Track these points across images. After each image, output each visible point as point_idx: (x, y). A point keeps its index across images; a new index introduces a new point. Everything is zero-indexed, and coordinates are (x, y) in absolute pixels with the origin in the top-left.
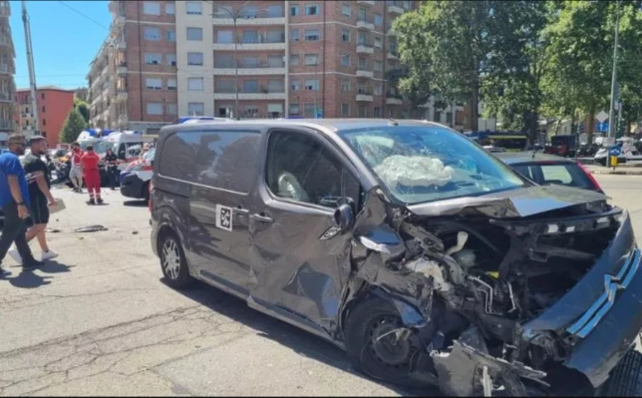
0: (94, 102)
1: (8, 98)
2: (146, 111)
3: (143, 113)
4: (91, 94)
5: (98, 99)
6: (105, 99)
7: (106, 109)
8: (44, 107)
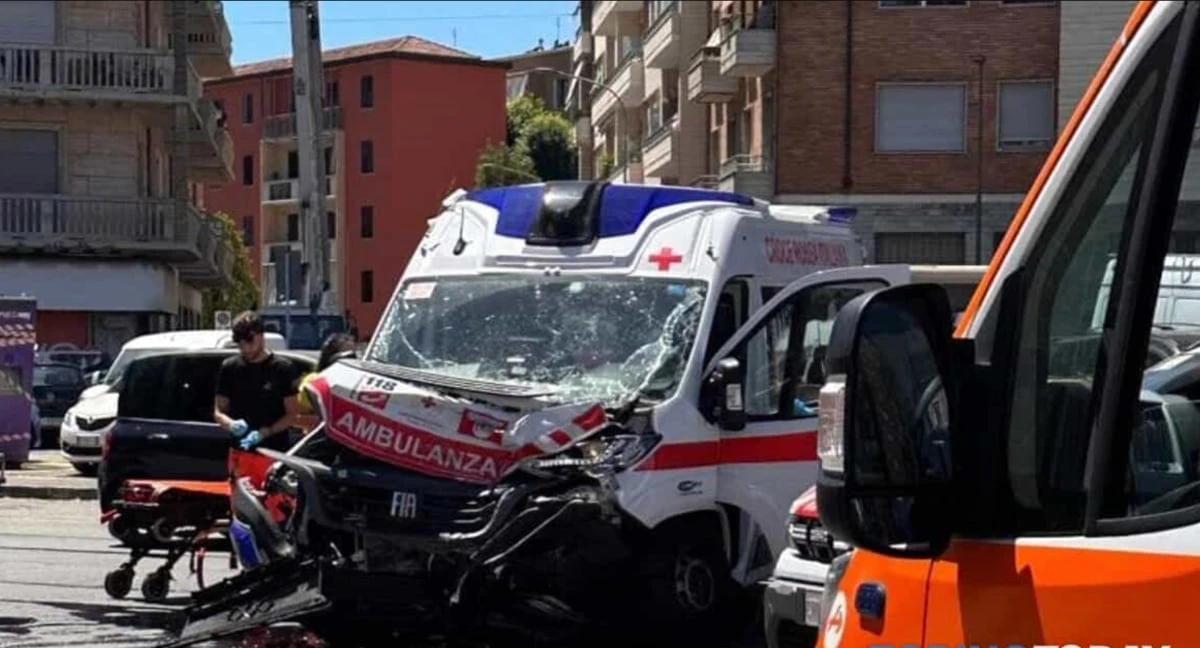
0: (599, 109)
1: (168, 83)
2: (871, 138)
3: (857, 144)
4: (590, 69)
5: (622, 83)
6: (654, 81)
7: (658, 133)
8: (367, 147)
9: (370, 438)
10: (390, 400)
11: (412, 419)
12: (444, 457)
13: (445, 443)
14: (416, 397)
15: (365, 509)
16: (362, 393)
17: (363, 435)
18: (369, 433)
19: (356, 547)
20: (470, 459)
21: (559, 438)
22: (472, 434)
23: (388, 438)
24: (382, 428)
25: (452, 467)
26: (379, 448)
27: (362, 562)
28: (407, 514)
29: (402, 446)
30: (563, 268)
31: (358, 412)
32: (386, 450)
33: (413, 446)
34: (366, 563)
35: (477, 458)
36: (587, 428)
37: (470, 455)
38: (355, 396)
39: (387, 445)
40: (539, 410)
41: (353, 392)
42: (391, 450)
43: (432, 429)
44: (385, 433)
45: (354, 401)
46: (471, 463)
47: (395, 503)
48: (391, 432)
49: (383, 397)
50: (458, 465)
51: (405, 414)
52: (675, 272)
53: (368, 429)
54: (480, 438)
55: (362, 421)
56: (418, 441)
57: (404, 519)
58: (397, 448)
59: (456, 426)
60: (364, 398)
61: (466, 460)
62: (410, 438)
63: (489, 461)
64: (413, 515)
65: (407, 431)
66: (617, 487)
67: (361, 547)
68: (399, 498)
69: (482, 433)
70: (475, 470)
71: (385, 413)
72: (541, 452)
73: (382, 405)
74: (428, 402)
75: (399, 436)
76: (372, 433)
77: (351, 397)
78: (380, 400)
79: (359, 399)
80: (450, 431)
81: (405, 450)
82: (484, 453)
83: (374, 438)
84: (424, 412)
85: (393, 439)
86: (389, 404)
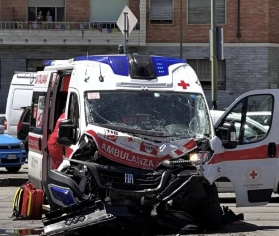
9: (112, 154)
10: (118, 138)
11: (125, 146)
12: (136, 160)
13: (137, 155)
14: (126, 137)
15: (112, 180)
16: (108, 136)
17: (110, 152)
18: (112, 151)
19: (106, 196)
20: (145, 161)
21: (178, 152)
22: (145, 151)
23: (118, 153)
24: (116, 150)
25: (140, 164)
26: (115, 157)
27: (109, 201)
28: (130, 183)
29: (123, 156)
30: (148, 87)
31: (108, 144)
32: (117, 158)
33: (126, 156)
34: (111, 201)
35: (146, 160)
36: (189, 148)
37: (144, 159)
38: (106, 137)
39: (118, 156)
40: (169, 142)
41: (105, 136)
42: (119, 158)
43: (132, 149)
44: (117, 151)
45: (106, 139)
46: (145, 162)
47: (126, 178)
48: (119, 151)
49: (115, 137)
50: (141, 163)
51: (123, 144)
52: (189, 90)
53: (112, 150)
54: (148, 153)
55: (109, 147)
56: (128, 154)
57: (129, 184)
58: (121, 157)
59: (139, 148)
60: (109, 138)
61: (144, 161)
62: (125, 153)
63: (151, 161)
64: (133, 183)
65: (124, 151)
66: (204, 170)
67: (108, 196)
68: (127, 176)
69: (149, 151)
70: (147, 165)
71: (116, 144)
72: (172, 157)
73: (115, 140)
74: (130, 139)
75: (122, 152)
76: (113, 151)
77: (104, 138)
78: (114, 138)
79: (108, 138)
80: (137, 150)
81: (124, 158)
82: (149, 158)
83: (113, 154)
84: (128, 143)
85: (120, 153)
86: (117, 140)
